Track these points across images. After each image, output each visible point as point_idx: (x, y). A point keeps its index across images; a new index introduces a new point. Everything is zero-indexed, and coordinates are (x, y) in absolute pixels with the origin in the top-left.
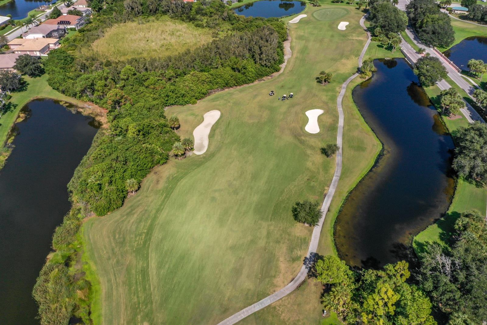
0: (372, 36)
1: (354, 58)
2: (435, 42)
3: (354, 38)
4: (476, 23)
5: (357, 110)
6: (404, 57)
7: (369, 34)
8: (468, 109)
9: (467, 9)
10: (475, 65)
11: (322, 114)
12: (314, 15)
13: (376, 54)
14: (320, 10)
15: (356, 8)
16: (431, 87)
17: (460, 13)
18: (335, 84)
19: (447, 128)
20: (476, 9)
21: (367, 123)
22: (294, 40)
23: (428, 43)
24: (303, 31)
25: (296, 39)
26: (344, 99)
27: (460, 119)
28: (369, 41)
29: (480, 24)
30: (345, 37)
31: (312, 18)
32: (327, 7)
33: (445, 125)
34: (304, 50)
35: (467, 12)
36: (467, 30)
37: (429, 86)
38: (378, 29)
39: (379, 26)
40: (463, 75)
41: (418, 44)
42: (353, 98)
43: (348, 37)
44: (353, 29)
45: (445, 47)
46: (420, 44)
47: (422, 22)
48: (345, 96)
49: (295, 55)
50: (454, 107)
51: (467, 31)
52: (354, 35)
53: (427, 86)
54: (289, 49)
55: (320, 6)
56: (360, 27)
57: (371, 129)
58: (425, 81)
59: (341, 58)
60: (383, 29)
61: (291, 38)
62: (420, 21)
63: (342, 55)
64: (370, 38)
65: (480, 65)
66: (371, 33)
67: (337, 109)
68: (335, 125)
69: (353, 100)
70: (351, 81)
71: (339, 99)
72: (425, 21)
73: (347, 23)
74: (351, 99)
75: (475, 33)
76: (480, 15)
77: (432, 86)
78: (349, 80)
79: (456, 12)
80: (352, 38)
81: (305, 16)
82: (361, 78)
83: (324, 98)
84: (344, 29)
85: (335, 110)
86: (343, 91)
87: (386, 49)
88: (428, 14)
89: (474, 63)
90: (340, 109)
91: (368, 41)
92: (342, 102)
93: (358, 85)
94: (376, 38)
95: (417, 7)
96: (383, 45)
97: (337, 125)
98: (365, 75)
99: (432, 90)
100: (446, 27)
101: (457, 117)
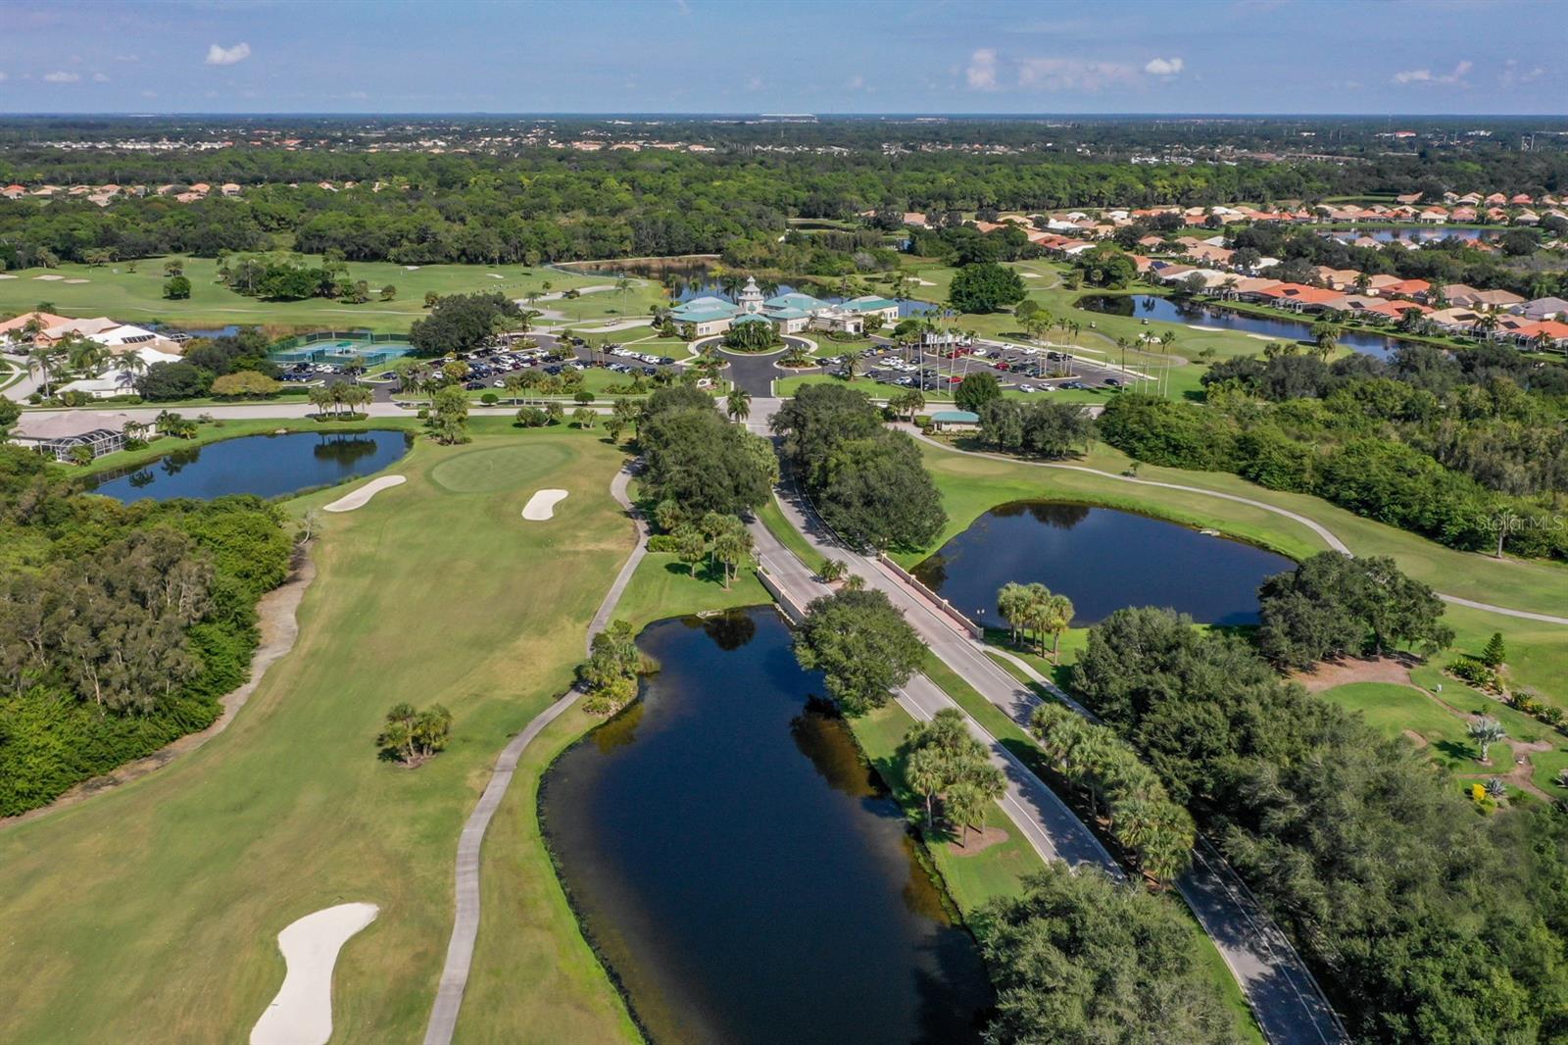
0: (650, 532)
1: (569, 626)
2: (876, 532)
3: (581, 547)
4: (1010, 459)
5: (549, 873)
6: (769, 600)
7: (642, 525)
8: (1022, 793)
9: (975, 417)
10: (1022, 604)
11: (369, 930)
12: (435, 475)
13: (660, 600)
14: (462, 454)
15: (603, 441)
16: (875, 715)
17: (959, 431)
18: (465, 755)
19: (953, 902)
20: (1001, 412)
21: (589, 938)
22: (326, 578)
23: (855, 542)
24: (375, 540)
25: (336, 571)
26: (497, 823)
27: (1001, 847)
28: (640, 552)
29: (1025, 460)
30: (547, 545)
31: (423, 486)
32: (490, 444)
33: (943, 882)
34: (355, 619)
35: (977, 424)
36: (987, 483)
37: (864, 710)
38: (667, 506)
39: (669, 493)
40: (990, 649)
41: (822, 548)
42: (539, 813)
43: (557, 547)
44: (583, 512)
45: (920, 548)
46: (829, 544)
47: (824, 469)
48: (505, 810)
49: (306, 645)
50: (960, 797)
51: (989, 487)
52: (582, 534)
53: (858, 713)
54: (292, 617)
55: (465, 441)
56: (607, 501)
57: (609, 970)
58: (844, 693)
59: (516, 631)
60: (685, 504)
61: (317, 569)
62: (817, 464)
63: (522, 621)
64: (644, 540)
65: (1040, 603)
66: (648, 523)
67: (453, 885)
68: (423, 984)
69: (541, 824)
70: (545, 732)
71: (472, 832)
72: (833, 462)
73: (561, 495)
74: (529, 822)
75: (1015, 489)
76: (1019, 433)
77: (877, 707)
78: (533, 728)
79: (945, 427)
80: (572, 549)
81: (399, 479)
82: (586, 710)
83: (399, 836)
84: (548, 514)
85: (443, 898)
86: (497, 786)
87: (700, 575)
88: (841, 440)
89: (1017, 598)
90: (466, 885)
91: (634, 551)
92: (484, 840)
93: (570, 747)
94: (662, 538)
95: (805, 419)
96: (690, 564)
97: (433, 980)
98: (605, 695)
99: (879, 725)
100: (907, 476)
101: (991, 838)
